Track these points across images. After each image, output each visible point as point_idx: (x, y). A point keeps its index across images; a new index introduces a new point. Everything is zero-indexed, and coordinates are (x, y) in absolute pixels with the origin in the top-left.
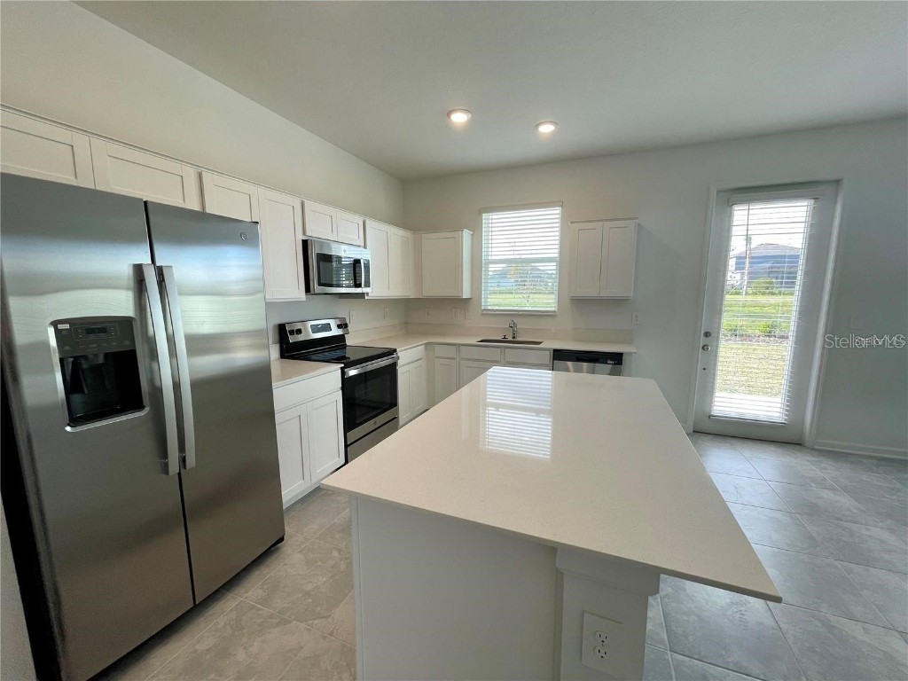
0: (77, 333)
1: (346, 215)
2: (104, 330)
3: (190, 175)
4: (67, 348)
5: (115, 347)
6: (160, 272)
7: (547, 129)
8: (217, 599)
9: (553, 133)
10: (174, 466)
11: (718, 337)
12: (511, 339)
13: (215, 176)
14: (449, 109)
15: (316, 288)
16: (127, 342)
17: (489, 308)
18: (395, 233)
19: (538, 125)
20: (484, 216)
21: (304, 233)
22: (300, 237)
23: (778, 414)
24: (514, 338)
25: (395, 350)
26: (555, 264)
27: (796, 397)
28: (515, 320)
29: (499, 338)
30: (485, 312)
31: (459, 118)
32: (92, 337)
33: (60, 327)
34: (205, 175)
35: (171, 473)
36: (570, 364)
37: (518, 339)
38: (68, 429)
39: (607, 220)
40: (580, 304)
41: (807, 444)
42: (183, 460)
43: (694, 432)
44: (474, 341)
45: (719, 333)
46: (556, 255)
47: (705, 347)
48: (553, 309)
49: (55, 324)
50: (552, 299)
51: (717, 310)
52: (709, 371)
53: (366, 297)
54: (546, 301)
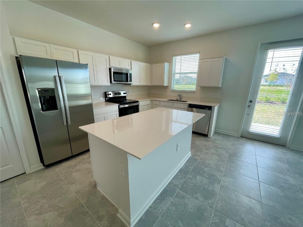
0: (42, 92)
1: (125, 60)
2: (48, 91)
3: (75, 51)
4: (40, 94)
5: (51, 95)
6: (60, 77)
7: (188, 26)
8: (77, 156)
9: (191, 27)
10: (65, 124)
11: (255, 103)
12: (179, 100)
13: (83, 51)
14: (152, 23)
15: (113, 82)
16: (53, 94)
17: (174, 89)
18: (143, 64)
19: (185, 25)
20: (174, 58)
21: (110, 66)
22: (108, 67)
23: (277, 134)
24: (180, 99)
25: (138, 101)
26: (196, 74)
27: (285, 127)
28: (181, 94)
29: (176, 100)
30: (173, 91)
31: (156, 26)
32: (46, 92)
33: (39, 90)
34: (79, 51)
35: (65, 125)
36: (195, 109)
37: (182, 100)
38: (41, 112)
39: (212, 58)
40: (204, 89)
41: (287, 146)
42: (67, 122)
43: (241, 137)
44: (165, 100)
45: (255, 101)
46: (197, 71)
47: (249, 106)
48: (195, 90)
49: (37, 89)
50: (194, 87)
51: (255, 92)
52: (250, 115)
53: (131, 85)
54: (193, 87)
